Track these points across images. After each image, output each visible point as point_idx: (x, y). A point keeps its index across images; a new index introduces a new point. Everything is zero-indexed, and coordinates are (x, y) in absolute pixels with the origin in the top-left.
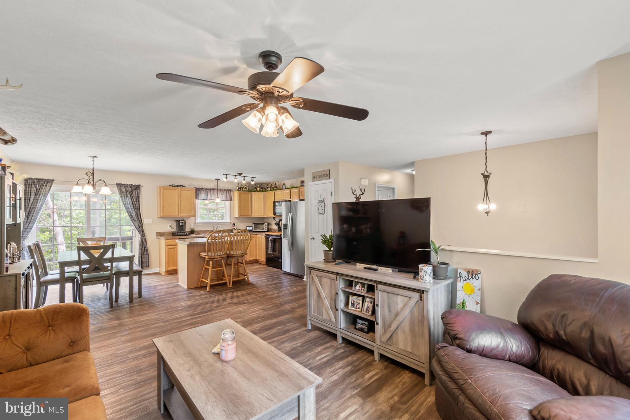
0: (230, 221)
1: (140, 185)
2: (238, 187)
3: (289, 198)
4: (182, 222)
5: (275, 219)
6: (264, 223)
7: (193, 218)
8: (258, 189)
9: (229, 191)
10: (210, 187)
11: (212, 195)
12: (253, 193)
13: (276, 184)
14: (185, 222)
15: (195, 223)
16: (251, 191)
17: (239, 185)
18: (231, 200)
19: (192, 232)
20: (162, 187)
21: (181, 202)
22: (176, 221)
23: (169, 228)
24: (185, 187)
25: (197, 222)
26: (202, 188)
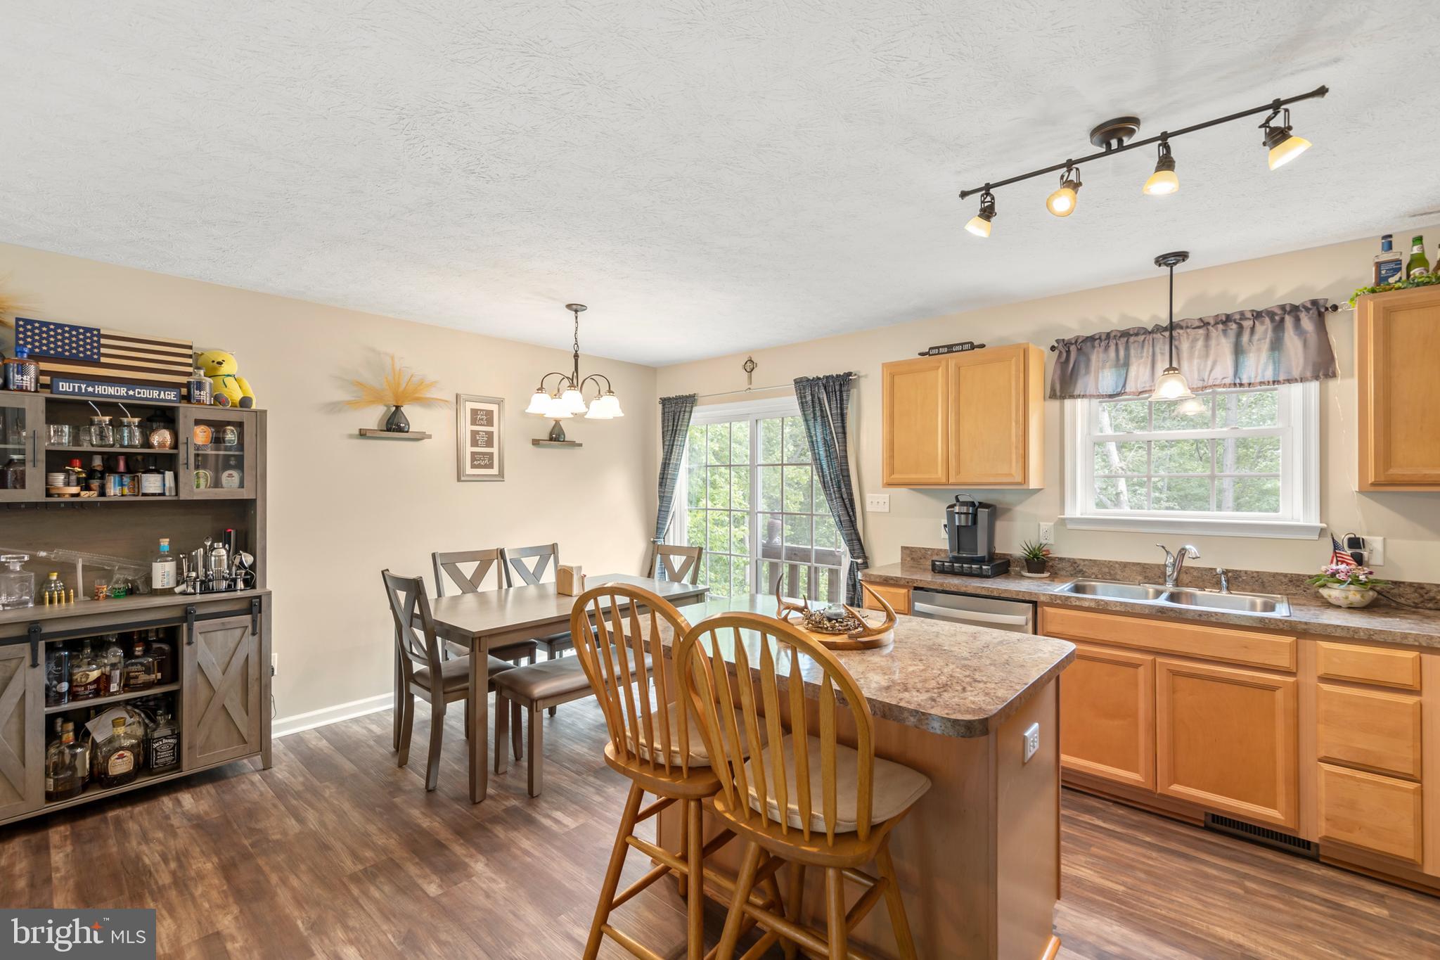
0: (1315, 521)
1: (850, 374)
9: (1301, 314)
15: (1062, 521)
17: (1386, 246)
18: (1324, 367)
19: (1038, 562)
21: (957, 422)
22: (944, 505)
23: (943, 532)
24: (982, 346)
25: (1069, 513)
26: (1097, 337)
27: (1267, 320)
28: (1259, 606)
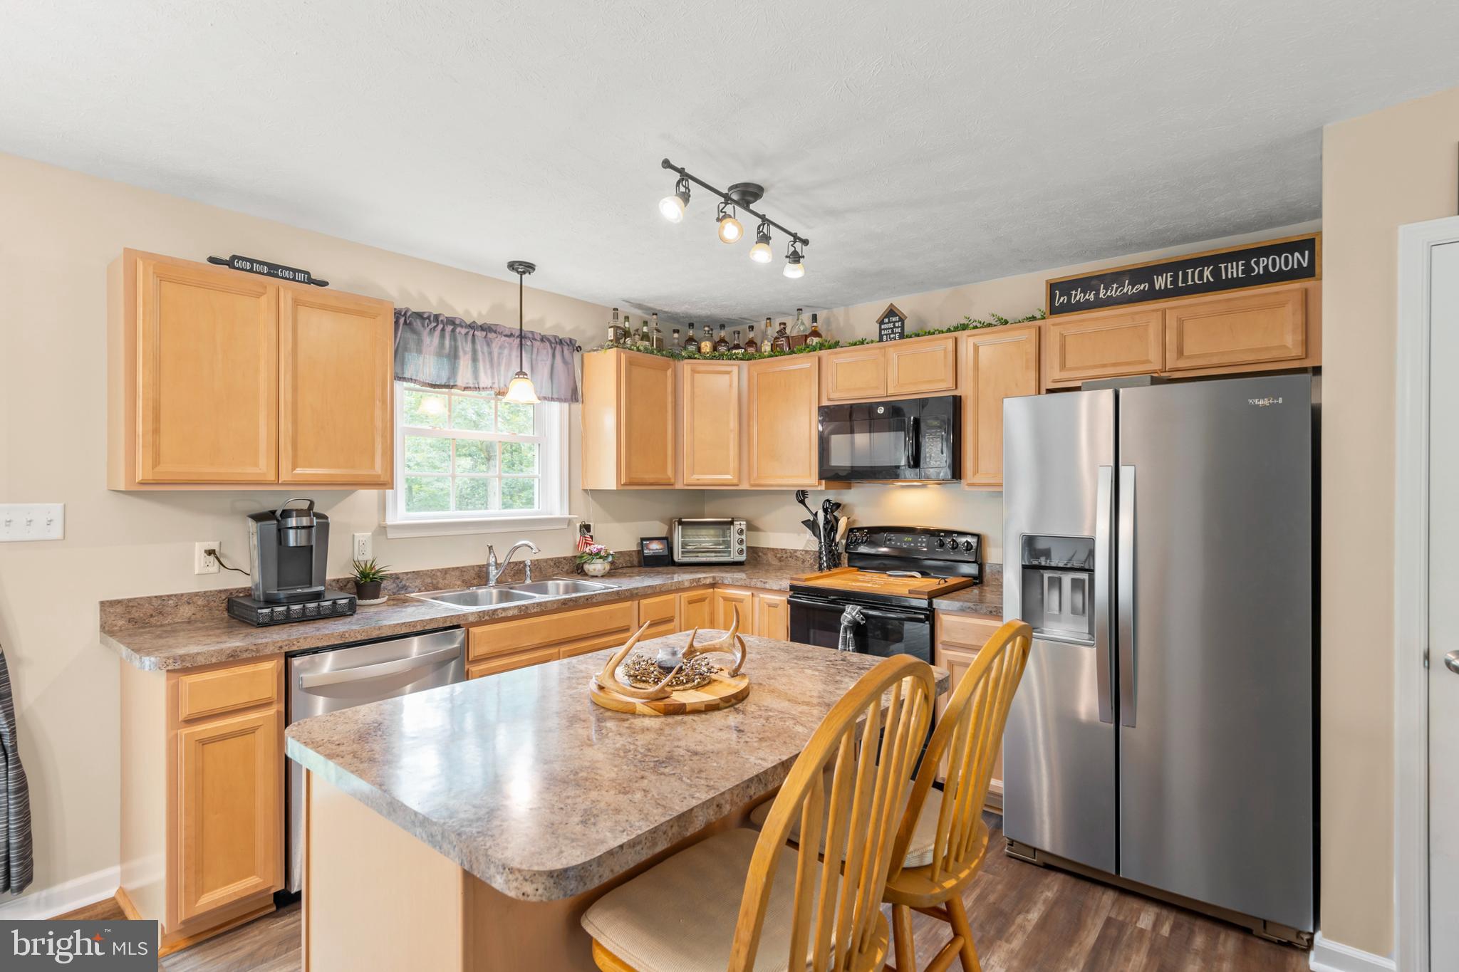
0: (567, 516)
2: (616, 328)
3: (951, 384)
4: (305, 521)
5: (802, 502)
6: (732, 523)
7: (367, 496)
8: (706, 346)
9: (566, 346)
10: (467, 312)
11: (481, 365)
12: (686, 367)
13: (815, 318)
14: (323, 527)
15: (382, 529)
16: (674, 356)
17: (616, 316)
18: (574, 396)
19: (366, 584)
20: (148, 256)
21: (295, 389)
22: (258, 518)
23: (200, 562)
24: (323, 284)
25: (391, 520)
26: (425, 316)
27: (548, 344)
28: (562, 589)
